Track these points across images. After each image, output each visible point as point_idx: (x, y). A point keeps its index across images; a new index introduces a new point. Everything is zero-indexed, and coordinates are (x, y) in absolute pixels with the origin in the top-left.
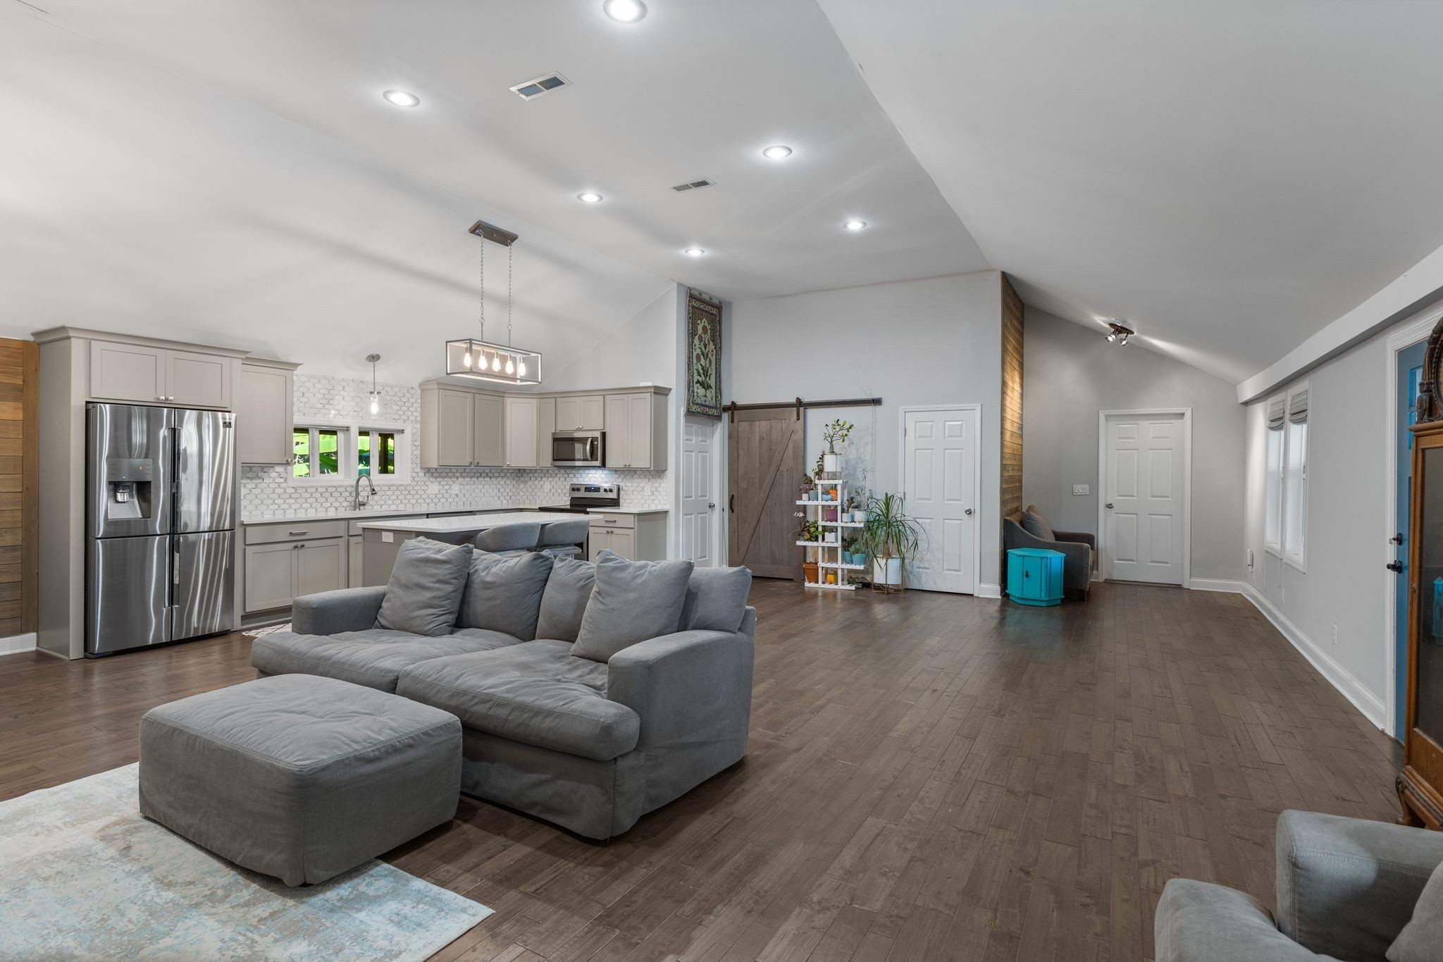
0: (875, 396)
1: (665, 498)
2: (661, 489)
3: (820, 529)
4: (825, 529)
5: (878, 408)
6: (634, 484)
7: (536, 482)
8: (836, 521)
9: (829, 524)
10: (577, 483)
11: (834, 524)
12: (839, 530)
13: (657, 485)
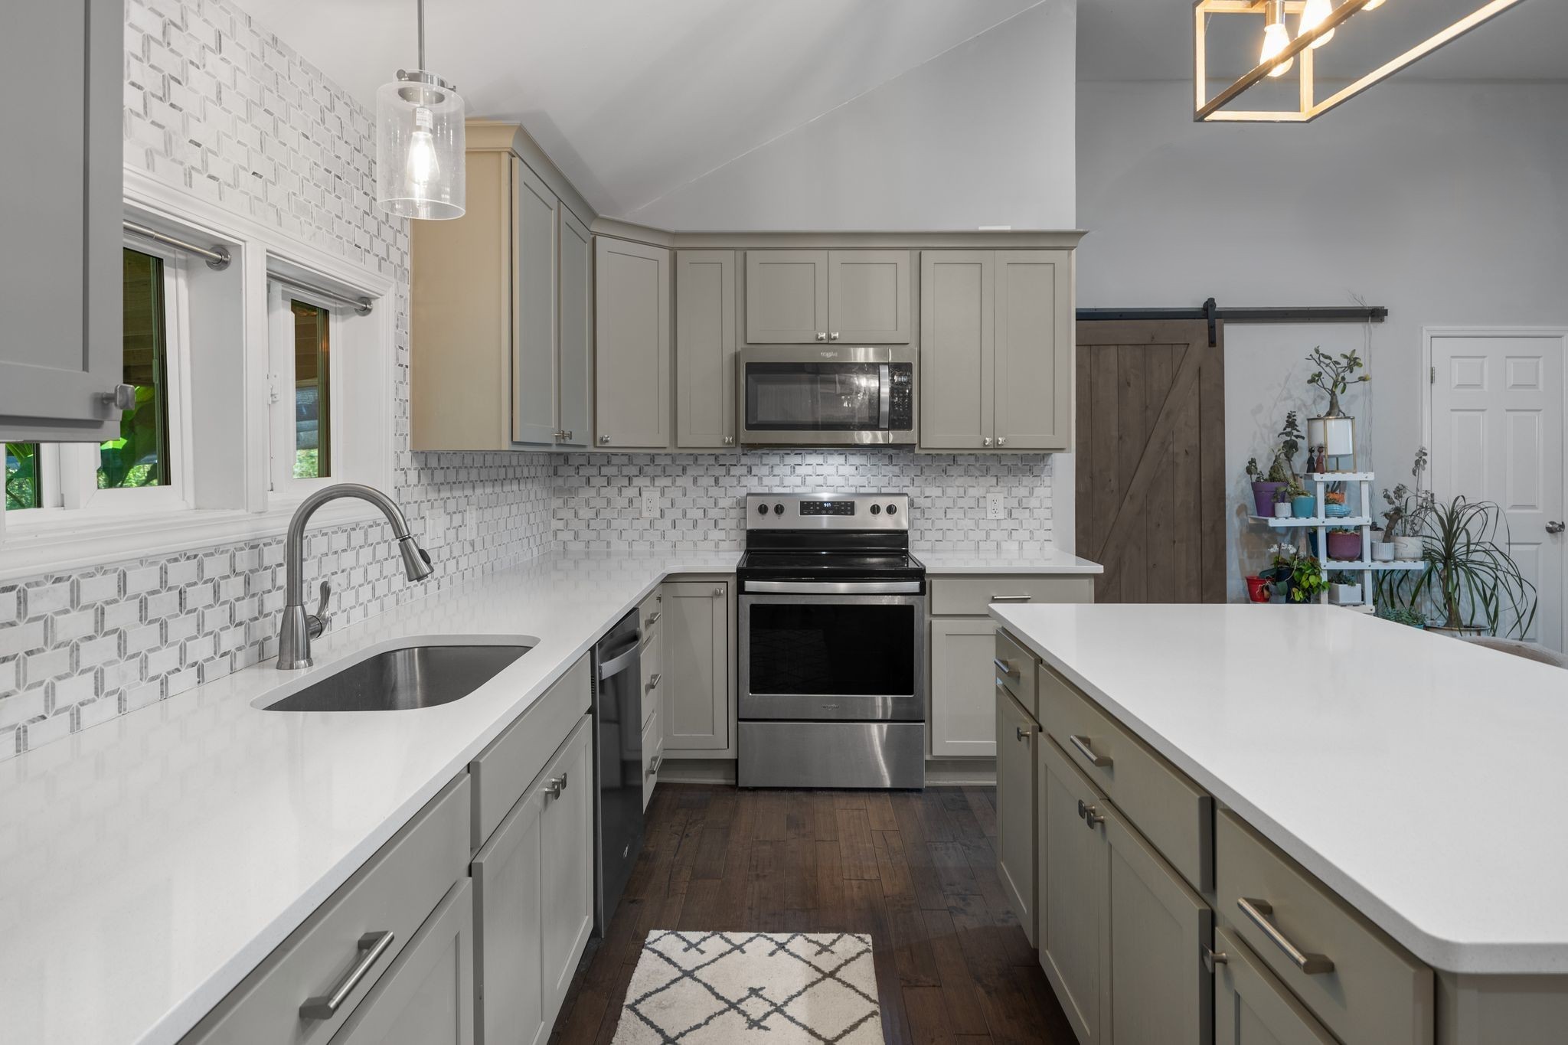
0: (1370, 303)
1: (1049, 524)
2: (1034, 503)
3: (1324, 577)
4: (1338, 577)
5: (1376, 328)
6: (950, 491)
7: (610, 492)
8: (1361, 558)
9: (1345, 565)
10: (776, 490)
11: (1356, 565)
12: (1368, 577)
13: (1022, 491)
